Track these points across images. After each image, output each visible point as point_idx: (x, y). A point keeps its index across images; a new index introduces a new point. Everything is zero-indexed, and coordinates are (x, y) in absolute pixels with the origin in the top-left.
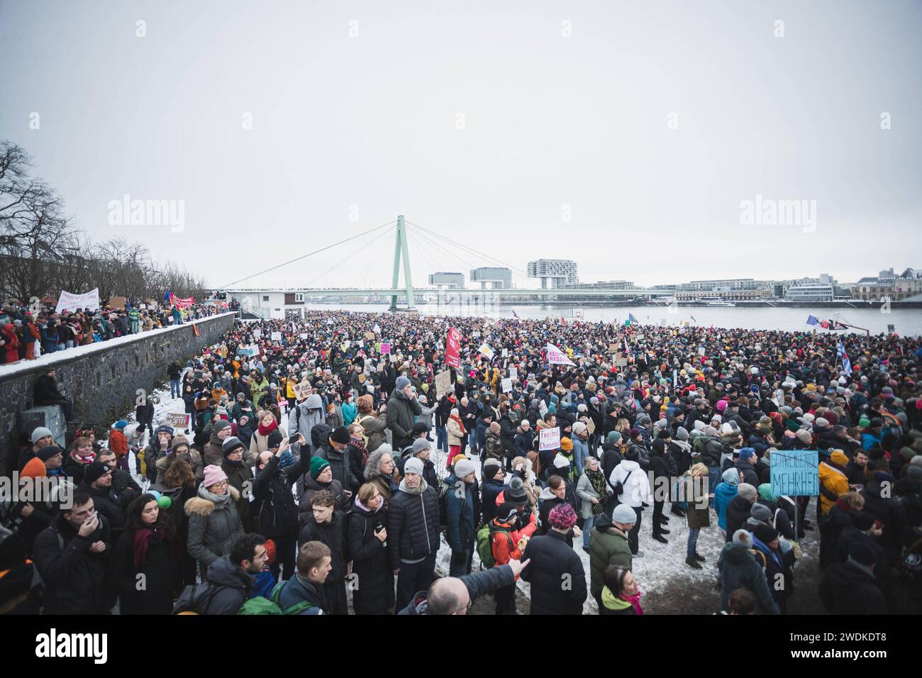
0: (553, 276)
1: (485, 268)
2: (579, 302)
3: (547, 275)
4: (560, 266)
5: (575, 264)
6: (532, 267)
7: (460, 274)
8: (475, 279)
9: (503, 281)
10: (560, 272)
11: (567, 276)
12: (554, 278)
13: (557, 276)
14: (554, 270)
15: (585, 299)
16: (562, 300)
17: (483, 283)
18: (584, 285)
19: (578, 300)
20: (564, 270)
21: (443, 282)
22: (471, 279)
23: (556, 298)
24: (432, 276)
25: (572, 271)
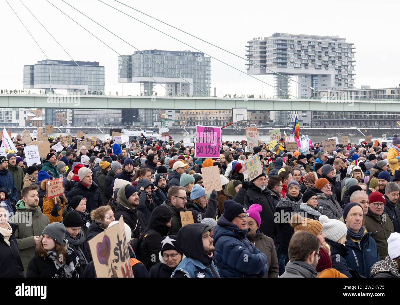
0: (303, 71)
1: (153, 52)
2: (359, 129)
3: (289, 69)
4: (318, 49)
5: (350, 47)
6: (256, 51)
7: (96, 64)
8: (129, 76)
9: (191, 81)
10: (318, 62)
11: (332, 72)
12: (306, 75)
13: (311, 71)
14: (304, 57)
15: (371, 123)
16: (321, 123)
17: (148, 86)
18: (370, 92)
19: (357, 123)
20: (326, 59)
21: (57, 82)
22: (121, 76)
23: (308, 120)
24: (32, 67)
25: (344, 61)
